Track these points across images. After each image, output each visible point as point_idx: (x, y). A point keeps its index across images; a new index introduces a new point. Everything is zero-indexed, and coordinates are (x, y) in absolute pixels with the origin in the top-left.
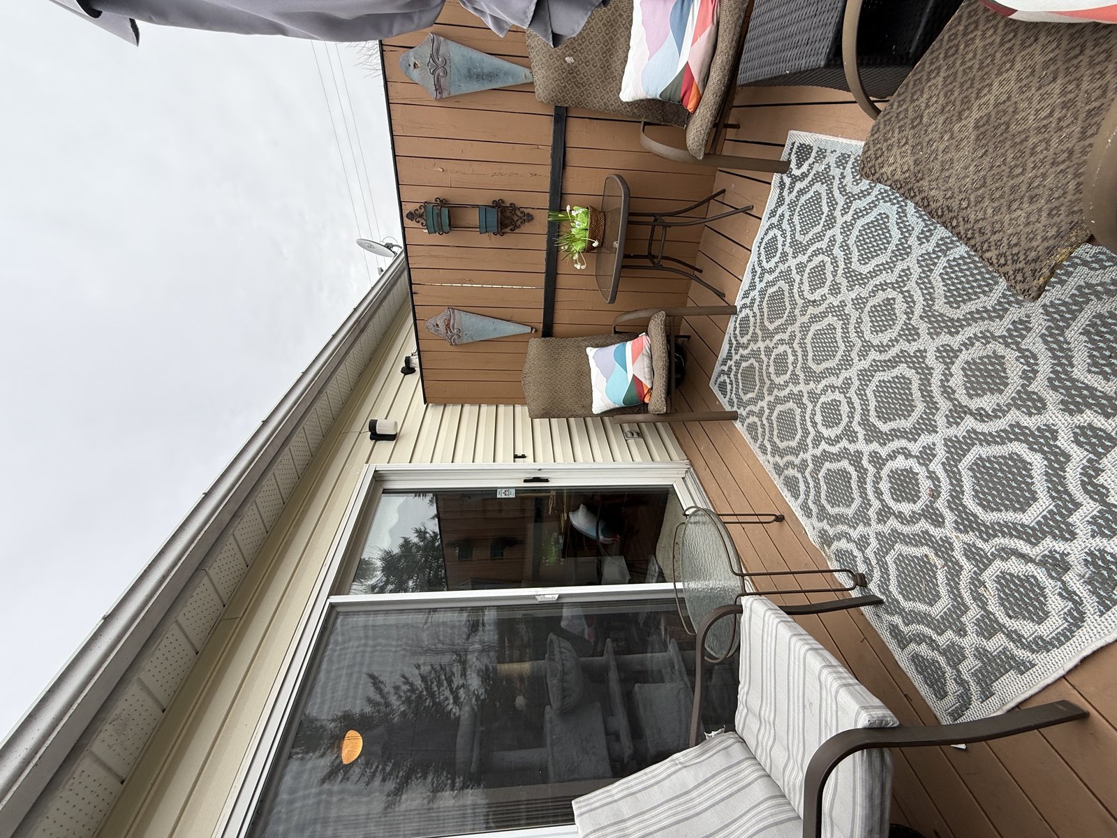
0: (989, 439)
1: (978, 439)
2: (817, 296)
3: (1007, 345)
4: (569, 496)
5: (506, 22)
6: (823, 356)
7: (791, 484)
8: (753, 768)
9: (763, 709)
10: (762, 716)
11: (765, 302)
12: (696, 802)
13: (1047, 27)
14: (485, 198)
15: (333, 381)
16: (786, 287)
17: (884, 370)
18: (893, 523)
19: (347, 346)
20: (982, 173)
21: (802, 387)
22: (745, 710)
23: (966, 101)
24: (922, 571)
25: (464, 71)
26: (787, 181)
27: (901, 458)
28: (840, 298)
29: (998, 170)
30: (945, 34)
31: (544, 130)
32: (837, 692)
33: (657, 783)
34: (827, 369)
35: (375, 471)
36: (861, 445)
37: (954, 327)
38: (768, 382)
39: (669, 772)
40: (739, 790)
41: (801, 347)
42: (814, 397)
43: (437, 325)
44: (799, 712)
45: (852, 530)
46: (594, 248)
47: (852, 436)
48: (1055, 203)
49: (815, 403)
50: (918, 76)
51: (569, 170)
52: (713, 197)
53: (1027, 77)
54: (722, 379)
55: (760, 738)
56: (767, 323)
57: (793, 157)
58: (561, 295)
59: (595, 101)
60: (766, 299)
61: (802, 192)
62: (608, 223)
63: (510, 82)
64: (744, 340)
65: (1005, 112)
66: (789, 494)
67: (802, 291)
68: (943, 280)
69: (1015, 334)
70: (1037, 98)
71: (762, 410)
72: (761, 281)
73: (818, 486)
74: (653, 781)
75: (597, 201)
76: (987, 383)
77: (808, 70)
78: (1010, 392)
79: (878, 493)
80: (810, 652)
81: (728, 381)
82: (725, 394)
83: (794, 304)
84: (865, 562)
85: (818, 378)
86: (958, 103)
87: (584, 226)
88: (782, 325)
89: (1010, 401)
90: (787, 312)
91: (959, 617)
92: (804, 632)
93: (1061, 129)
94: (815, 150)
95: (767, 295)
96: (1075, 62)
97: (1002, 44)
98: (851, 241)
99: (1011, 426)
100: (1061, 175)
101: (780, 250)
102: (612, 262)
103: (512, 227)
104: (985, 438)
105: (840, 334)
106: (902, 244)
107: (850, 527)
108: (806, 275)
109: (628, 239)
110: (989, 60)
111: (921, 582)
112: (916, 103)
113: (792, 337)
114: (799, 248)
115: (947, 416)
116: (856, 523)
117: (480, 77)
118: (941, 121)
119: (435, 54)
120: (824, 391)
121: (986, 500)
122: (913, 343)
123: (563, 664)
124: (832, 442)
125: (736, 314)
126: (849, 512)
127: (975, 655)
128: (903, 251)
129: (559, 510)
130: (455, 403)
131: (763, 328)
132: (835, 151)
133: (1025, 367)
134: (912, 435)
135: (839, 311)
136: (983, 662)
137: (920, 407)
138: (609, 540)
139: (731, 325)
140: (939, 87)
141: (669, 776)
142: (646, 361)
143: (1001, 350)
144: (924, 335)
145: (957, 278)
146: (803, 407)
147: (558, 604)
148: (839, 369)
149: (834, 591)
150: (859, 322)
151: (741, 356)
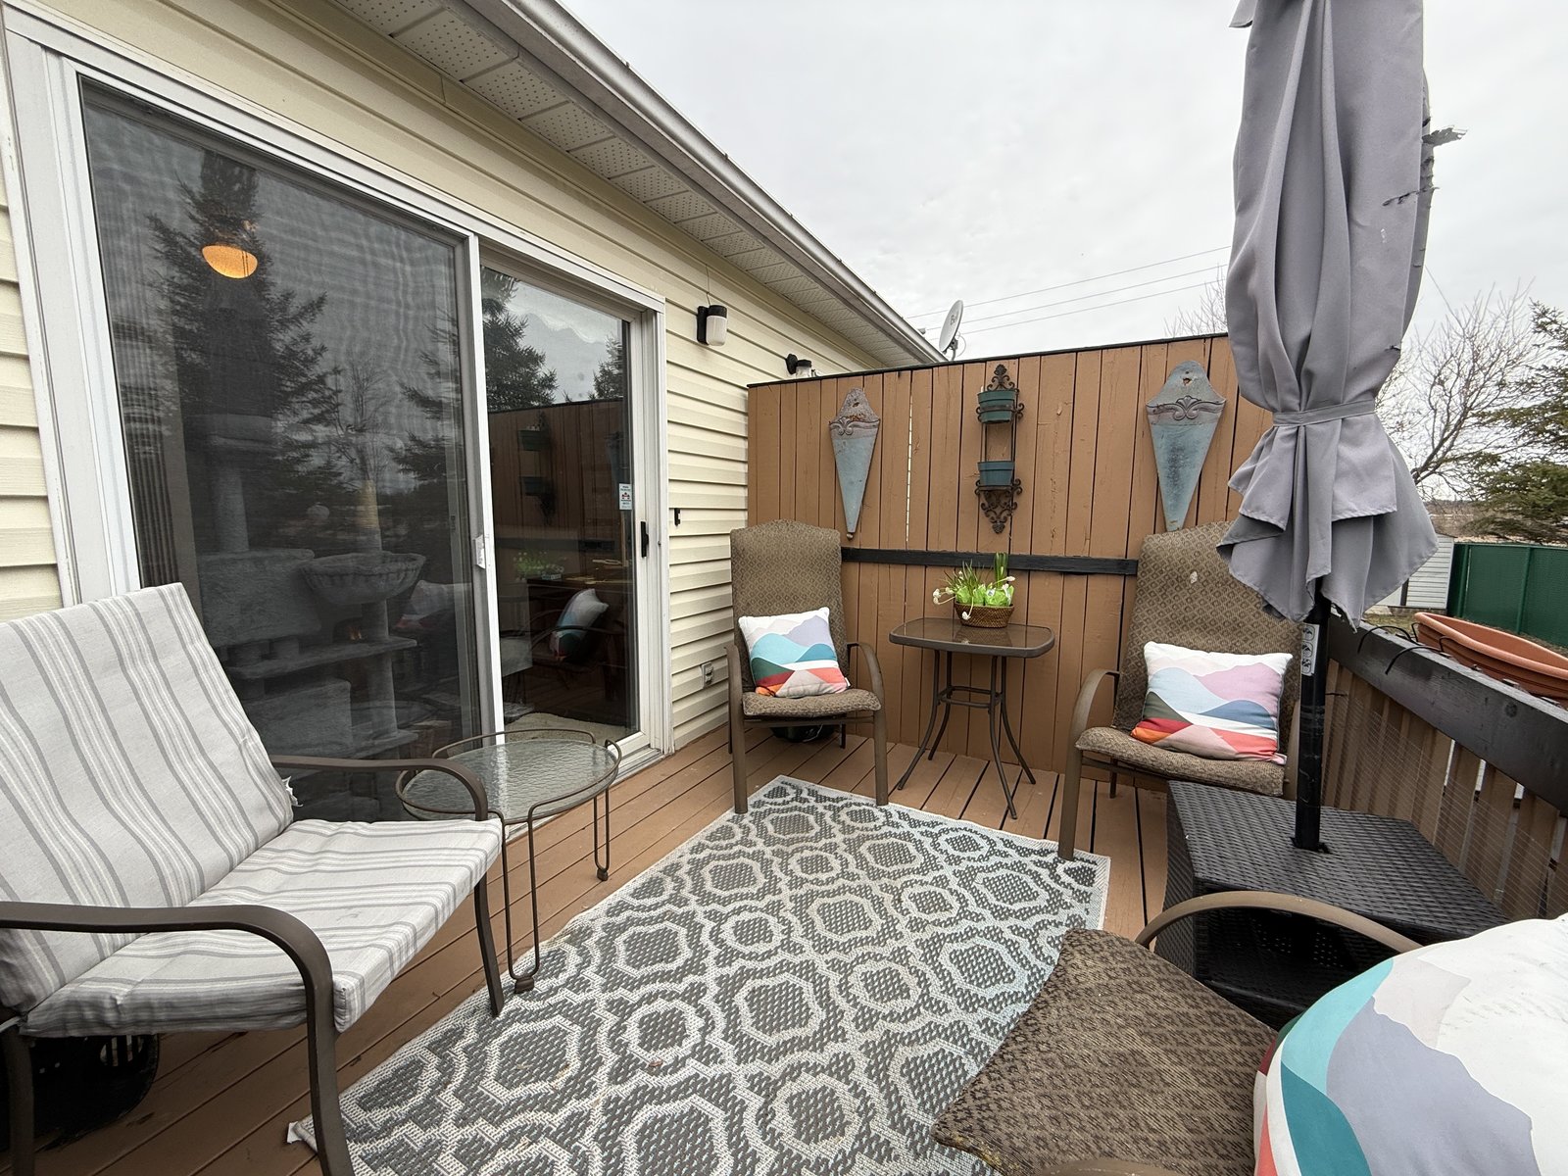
0: (734, 1128)
1: (733, 1115)
2: (907, 903)
3: (858, 1137)
4: (620, 587)
5: (1245, 488)
6: (830, 916)
7: (652, 887)
8: (243, 846)
9: (334, 856)
10: (324, 855)
11: (895, 840)
12: (189, 765)
13: (1247, 1118)
14: (1024, 469)
15: (778, 258)
16: (916, 865)
17: (815, 993)
18: (610, 1020)
19: (826, 280)
20: (1081, 1063)
21: (786, 893)
22: (329, 833)
23: (1163, 1039)
24: (545, 1063)
25: (1180, 443)
26: (1050, 859)
27: (701, 1023)
28: (907, 932)
29: (1085, 1080)
30: (1235, 1011)
31: (1109, 548)
32: (381, 947)
33: (214, 707)
34: (813, 922)
35: (655, 312)
36: (713, 972)
37: (878, 1071)
38: (790, 849)
39: (232, 725)
40: (209, 826)
41: (839, 888)
42: (774, 909)
43: (857, 404)
44: (340, 901)
45: (595, 969)
46: (960, 615)
47: (724, 960)
48: (1051, 1144)
49: (766, 910)
50: (1188, 985)
51: (1059, 580)
52: (1025, 767)
53: (1191, 1102)
54: (789, 790)
55: (291, 854)
56: (868, 844)
57: (1079, 864)
58: (897, 573)
59: (1144, 612)
60: (900, 842)
61: (1036, 877)
62: (994, 633)
63: (1167, 502)
64: (843, 817)
65: (1151, 1082)
66: (638, 884)
67: (911, 885)
68: (936, 1054)
69: (873, 1145)
70: (1169, 1114)
71: (752, 844)
72: (922, 833)
73: (651, 921)
74: (217, 701)
75: (1019, 617)
76: (808, 1118)
77: (1190, 859)
78: (799, 1147)
79: (650, 999)
80: (433, 910)
81: (788, 798)
82: (770, 795)
83: (894, 876)
84: (551, 989)
85: (800, 911)
86: (1160, 1030)
87: (990, 601)
88: (867, 863)
89: (786, 1148)
90: (884, 868)
91: (484, 1116)
92: (458, 903)
93: (1136, 1142)
94: (1088, 889)
95: (904, 842)
96: (1211, 1151)
97: (1226, 1072)
98: (978, 940)
99: (754, 1153)
100: (1084, 1146)
101: (962, 855)
102: (944, 638)
103: (987, 505)
104: (735, 1123)
105: (859, 935)
106: (978, 1001)
107: (599, 967)
108: (933, 889)
109: (973, 658)
110: (1210, 1060)
111: (529, 1063)
112: (1158, 985)
113: (852, 877)
114: (966, 878)
115: (761, 1074)
116: (605, 974)
117: (1174, 463)
118: (1138, 1014)
119: (1201, 405)
120: (783, 921)
121: (652, 1133)
122: (853, 1025)
123: (381, 575)
124: (715, 935)
125: (878, 804)
126: (620, 964)
127: (431, 1140)
128: (969, 1003)
129: (600, 573)
130: (749, 427)
131: (861, 840)
132: (1088, 913)
133: (832, 1161)
134: (732, 1034)
135: (889, 932)
136: (421, 1152)
137: (771, 1041)
138: (556, 645)
139: (863, 799)
140: (1177, 1009)
141: (226, 725)
142: (813, 688)
143: (852, 1131)
144: (863, 1038)
145: (938, 1069)
146: (761, 894)
147: (471, 568)
148: (813, 937)
149: (509, 950)
150: (878, 958)
151: (822, 814)
